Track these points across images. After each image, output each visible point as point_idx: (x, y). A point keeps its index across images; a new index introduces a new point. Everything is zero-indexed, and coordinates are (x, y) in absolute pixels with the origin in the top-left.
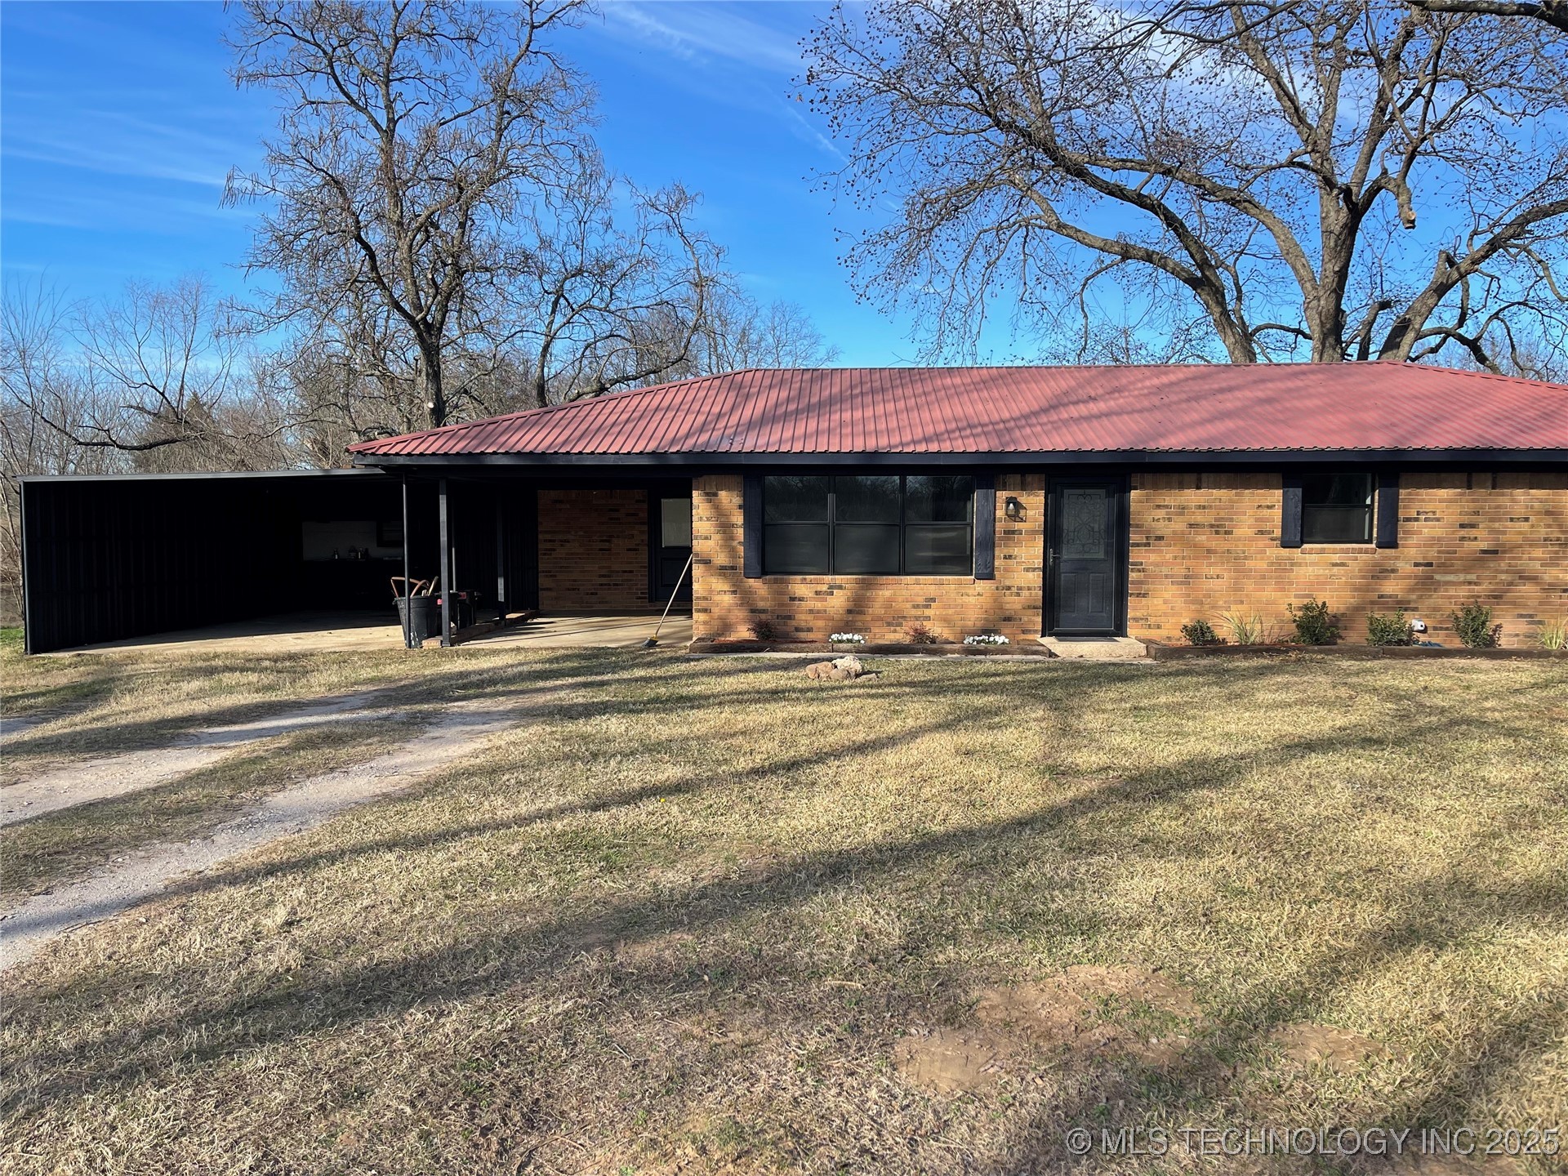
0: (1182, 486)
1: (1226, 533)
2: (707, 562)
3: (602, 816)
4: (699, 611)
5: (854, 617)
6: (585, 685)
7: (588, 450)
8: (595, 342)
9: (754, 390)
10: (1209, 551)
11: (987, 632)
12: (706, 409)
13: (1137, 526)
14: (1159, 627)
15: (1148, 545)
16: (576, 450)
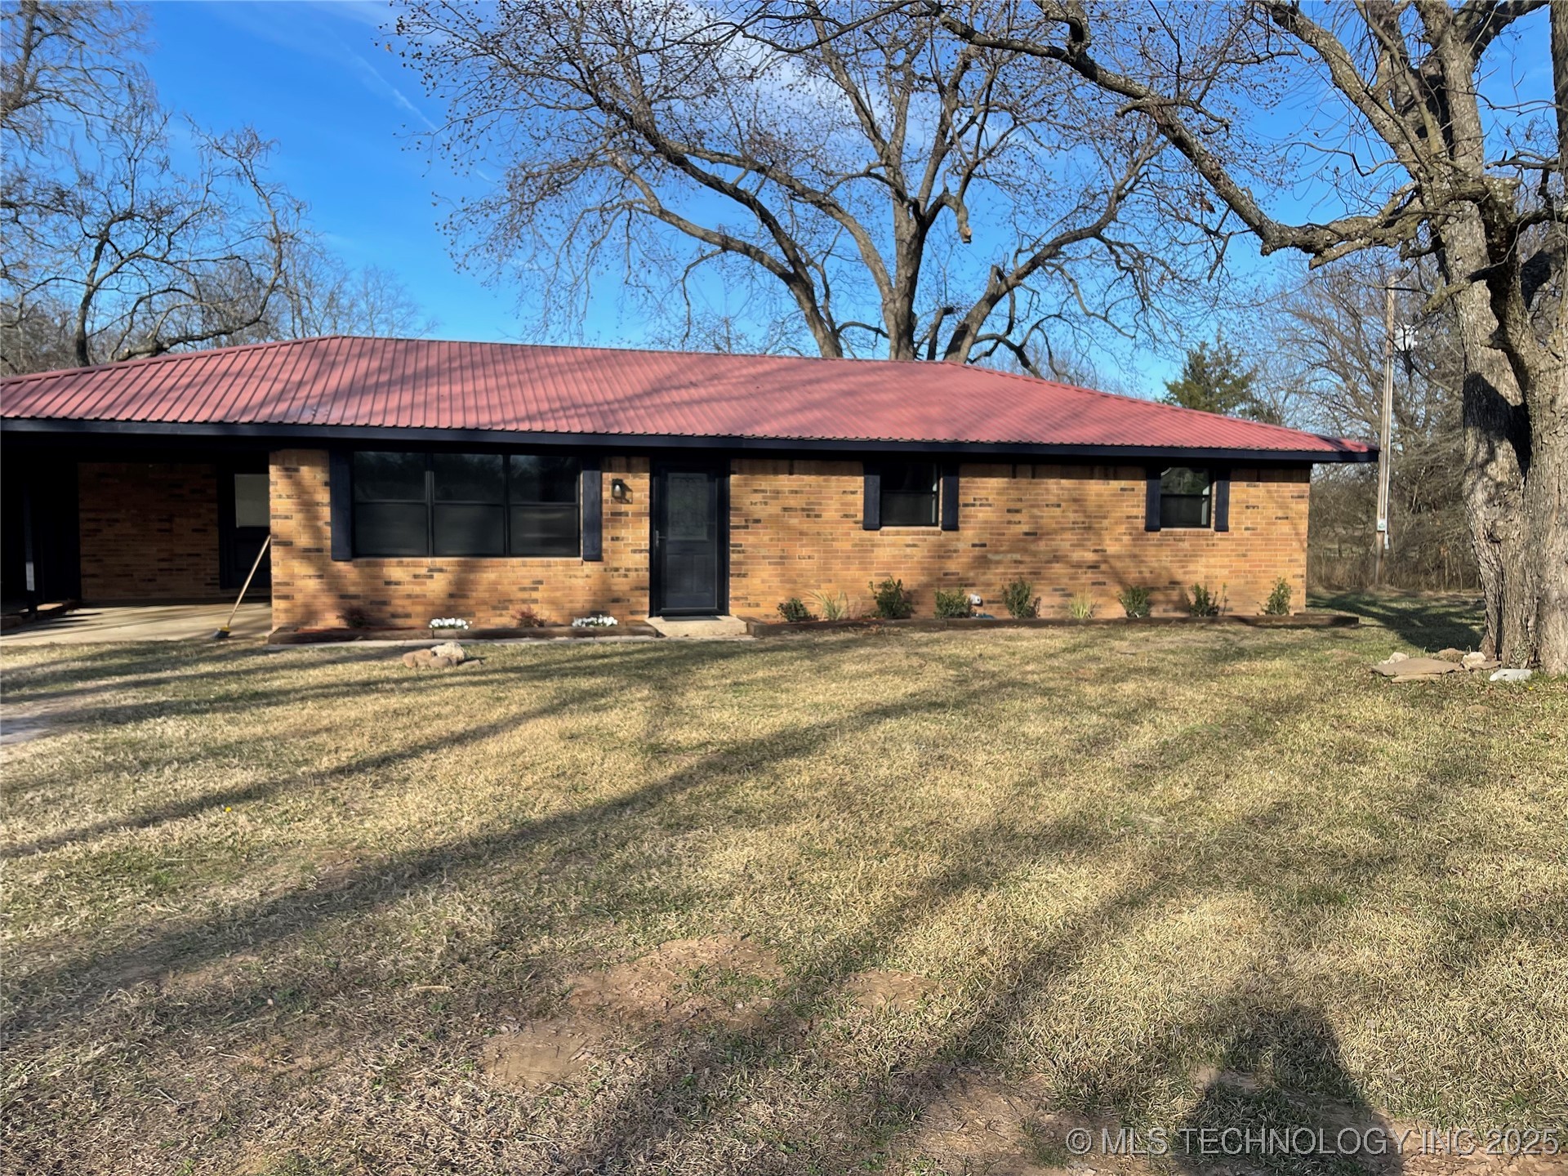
0: (776, 472)
1: (818, 516)
2: (287, 544)
3: (152, 832)
4: (279, 597)
5: (455, 601)
6: (137, 684)
7: (138, 417)
8: (150, 296)
9: (341, 358)
10: (802, 534)
11: (595, 614)
12: (284, 376)
13: (737, 509)
14: (758, 605)
15: (746, 527)
16: (123, 417)
